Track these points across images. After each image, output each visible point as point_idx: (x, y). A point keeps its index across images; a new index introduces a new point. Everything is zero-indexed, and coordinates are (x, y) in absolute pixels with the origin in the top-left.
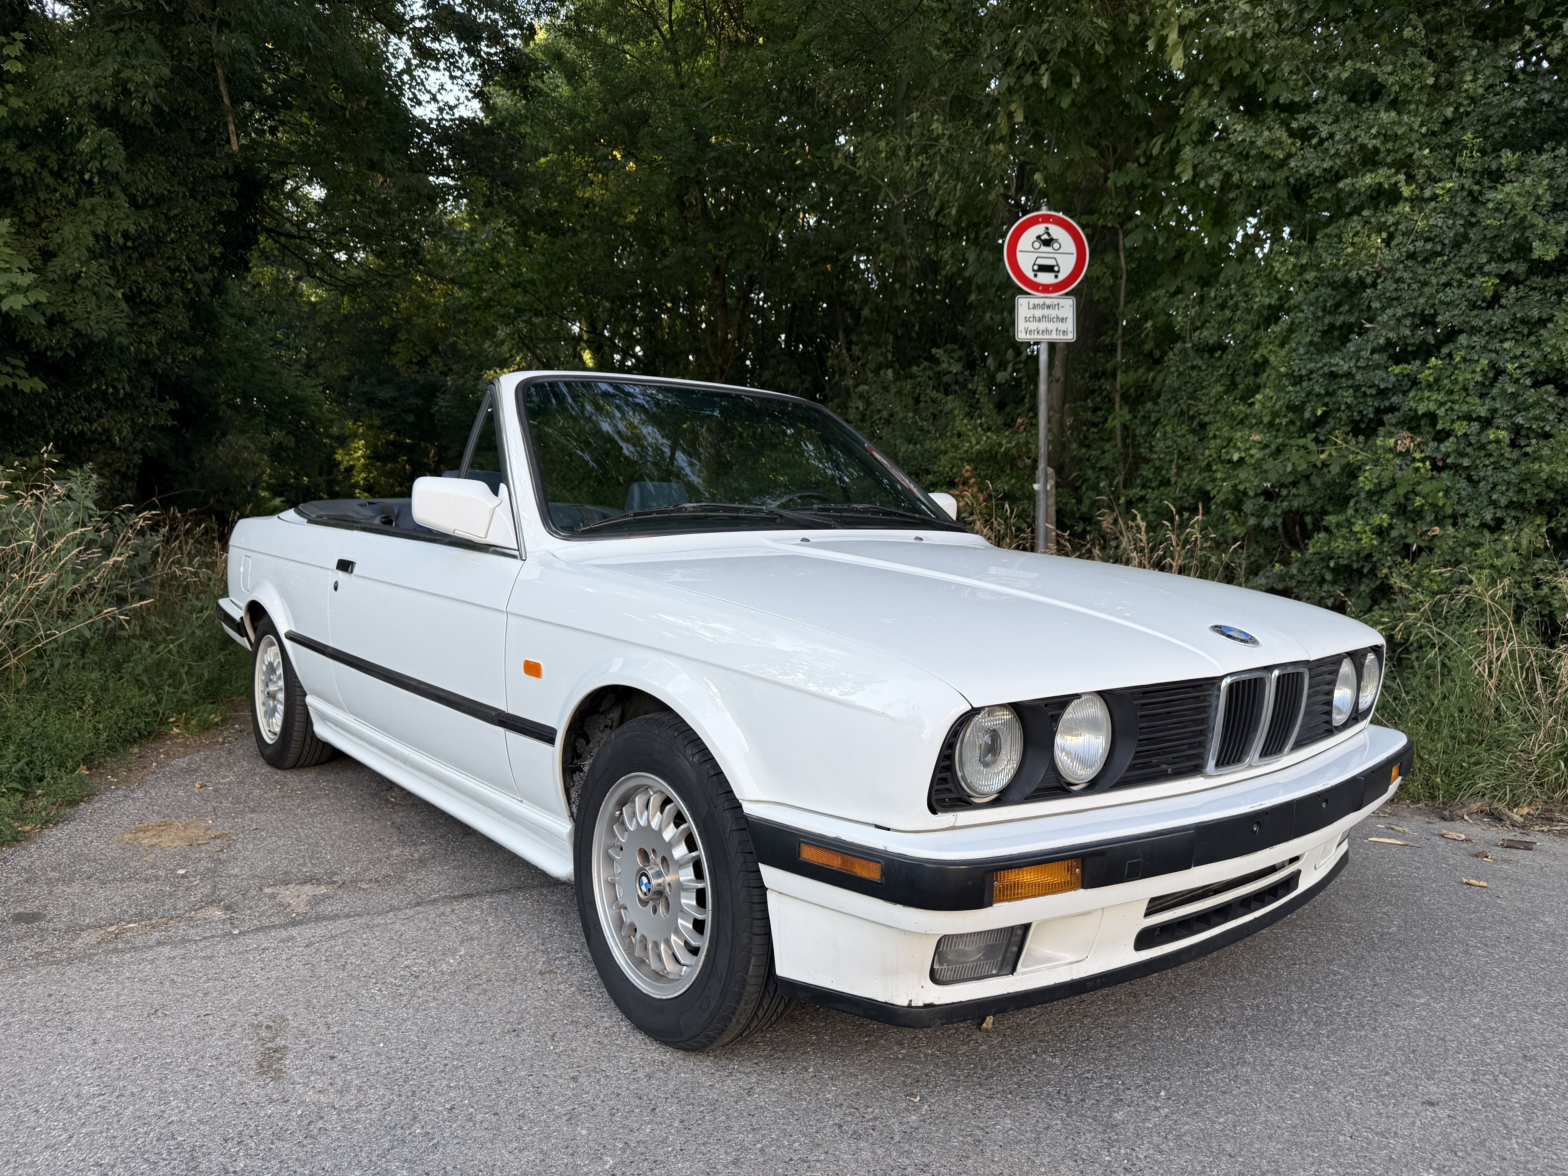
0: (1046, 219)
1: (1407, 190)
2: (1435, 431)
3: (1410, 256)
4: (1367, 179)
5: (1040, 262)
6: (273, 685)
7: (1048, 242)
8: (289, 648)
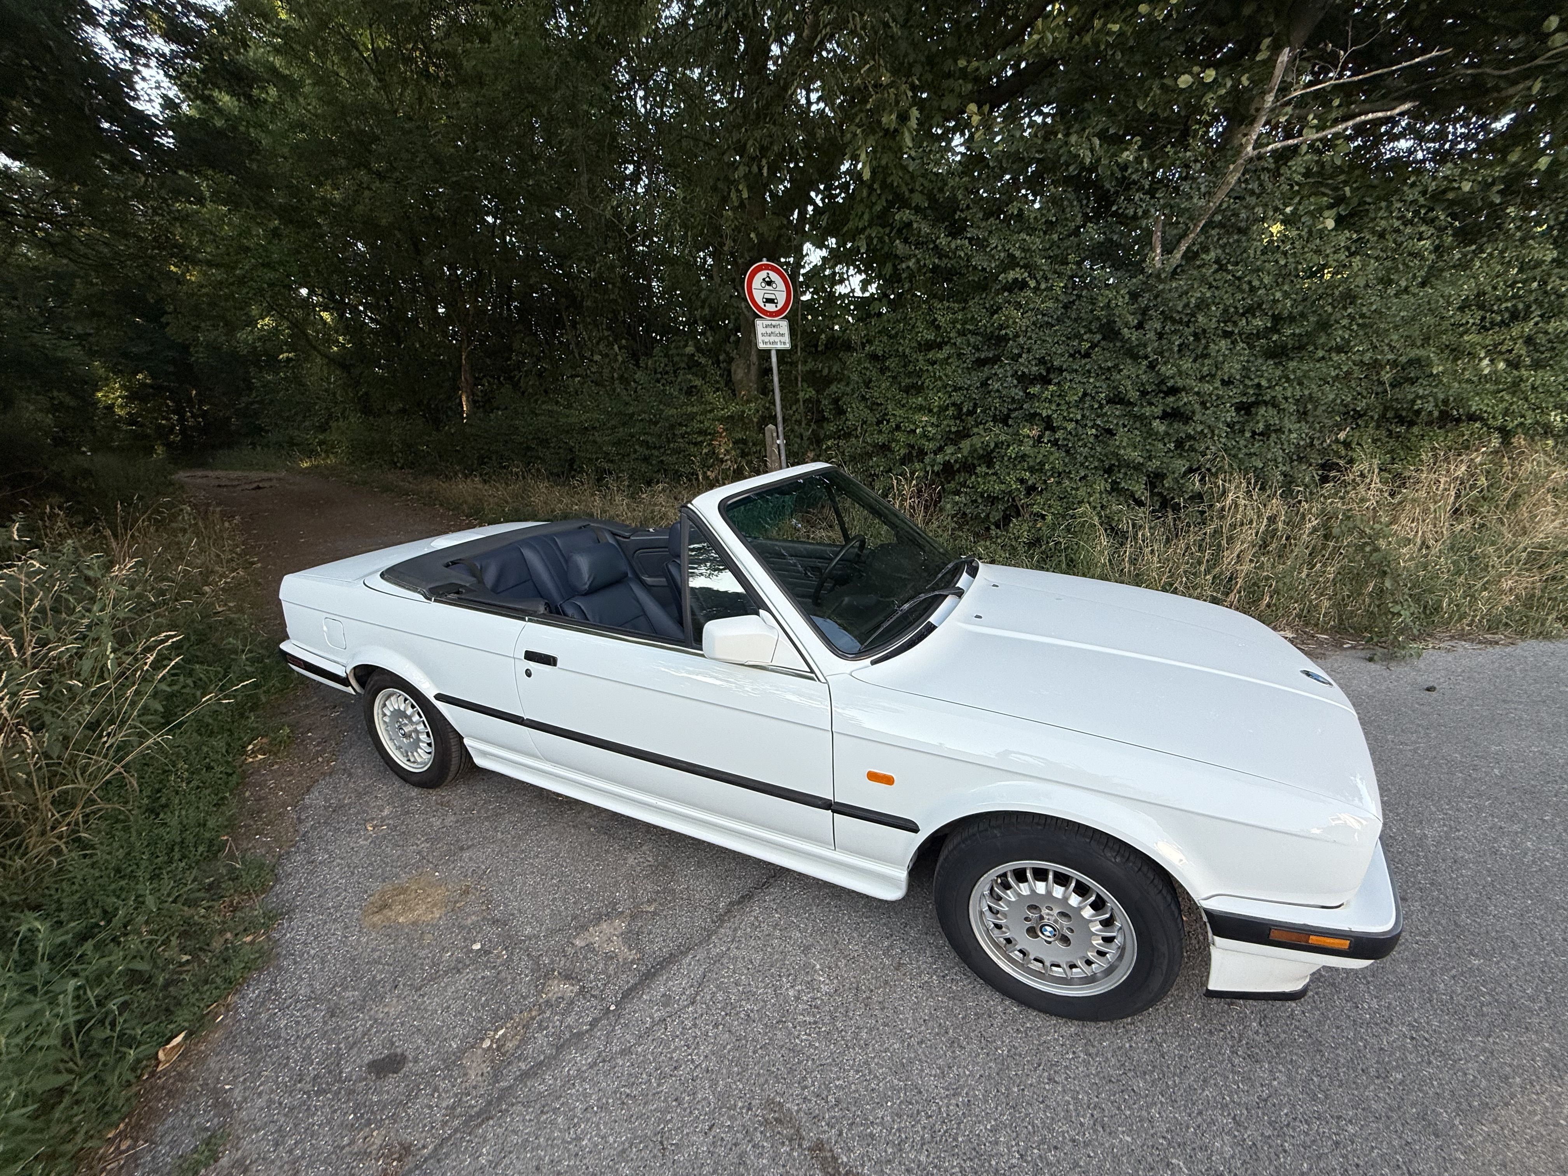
0: (767, 267)
1: (1033, 284)
2: (1049, 425)
3: (1034, 323)
4: (1011, 275)
5: (767, 296)
6: (409, 727)
7: (769, 283)
8: (441, 707)
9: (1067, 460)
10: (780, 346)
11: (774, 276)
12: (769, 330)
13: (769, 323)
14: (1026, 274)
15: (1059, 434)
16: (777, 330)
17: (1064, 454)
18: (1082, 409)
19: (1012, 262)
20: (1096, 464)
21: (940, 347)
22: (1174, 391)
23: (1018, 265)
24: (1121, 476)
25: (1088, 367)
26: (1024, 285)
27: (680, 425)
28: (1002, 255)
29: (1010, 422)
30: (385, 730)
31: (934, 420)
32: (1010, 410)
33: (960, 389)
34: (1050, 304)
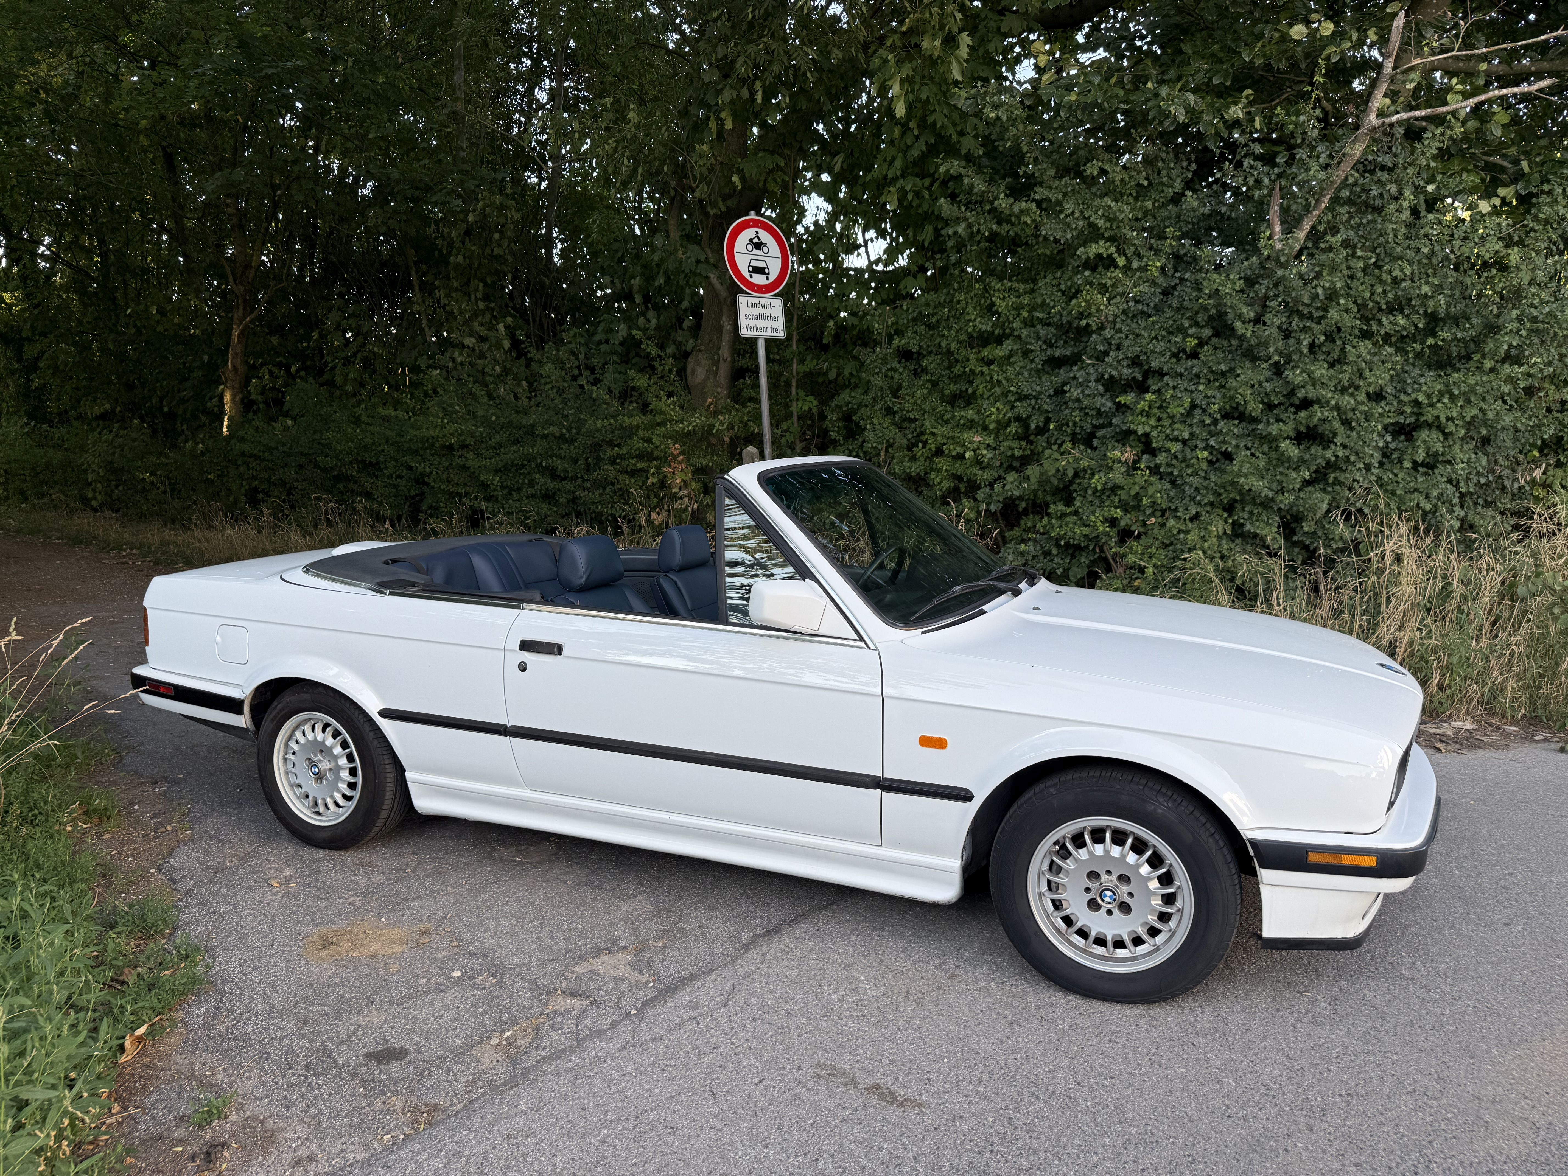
0: (755, 224)
1: (1121, 261)
2: (1147, 446)
3: (1124, 312)
4: (1094, 249)
5: (754, 263)
6: (325, 765)
7: (759, 246)
8: (385, 725)
9: (1172, 494)
10: (769, 334)
11: (765, 237)
12: (756, 311)
13: (756, 300)
14: (1113, 249)
15: (1161, 458)
16: (766, 312)
17: (1168, 486)
18: (1191, 425)
19: (1093, 234)
20: (1211, 498)
21: (999, 341)
22: (1306, 404)
23: (1103, 237)
24: (1246, 516)
25: (1195, 370)
26: (1110, 263)
27: (611, 444)
28: (1081, 223)
29: (1095, 443)
30: (287, 773)
31: (990, 440)
32: (1095, 427)
33: (1027, 397)
34: (1145, 288)
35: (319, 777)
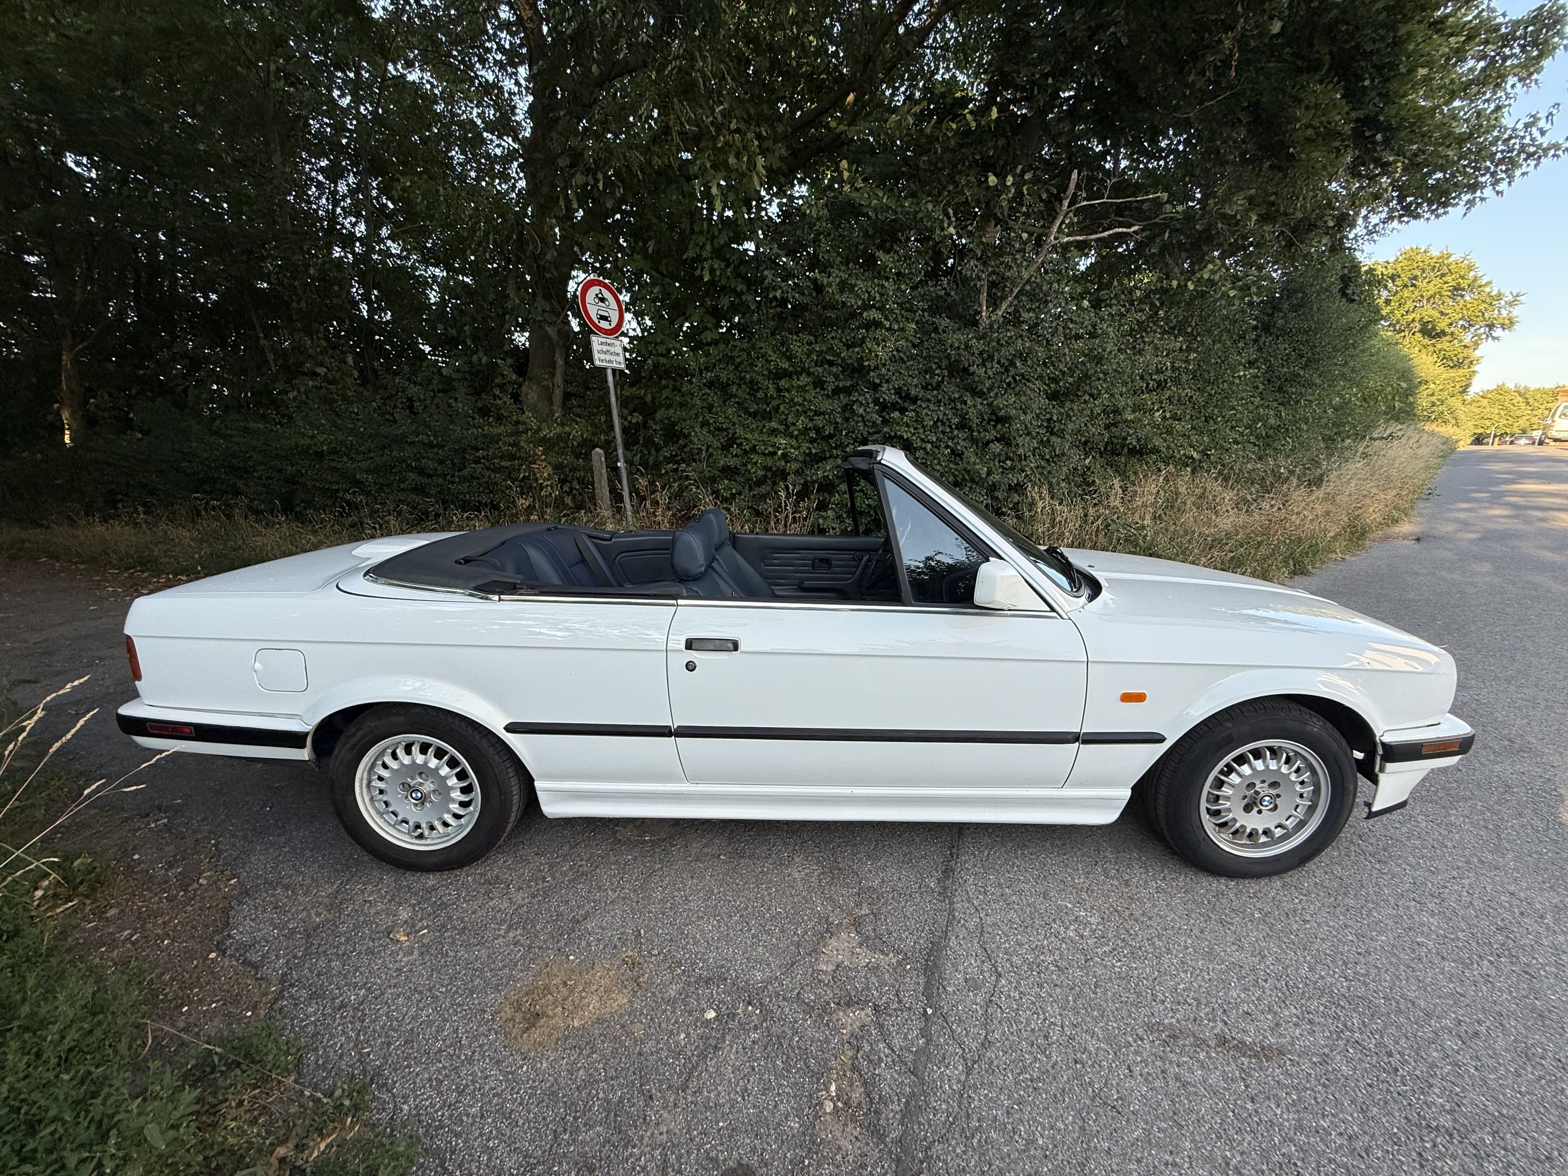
0: (599, 283)
1: (887, 324)
3: (891, 358)
5: (600, 313)
6: (428, 787)
7: (603, 300)
8: (514, 741)
10: (614, 365)
11: (608, 292)
12: (605, 348)
13: (604, 340)
14: (881, 316)
16: (612, 349)
18: (936, 433)
21: (798, 374)
23: (874, 307)
25: (940, 397)
26: (879, 325)
30: (372, 799)
31: (794, 443)
32: (869, 433)
33: (823, 413)
34: (902, 342)
35: (422, 800)
